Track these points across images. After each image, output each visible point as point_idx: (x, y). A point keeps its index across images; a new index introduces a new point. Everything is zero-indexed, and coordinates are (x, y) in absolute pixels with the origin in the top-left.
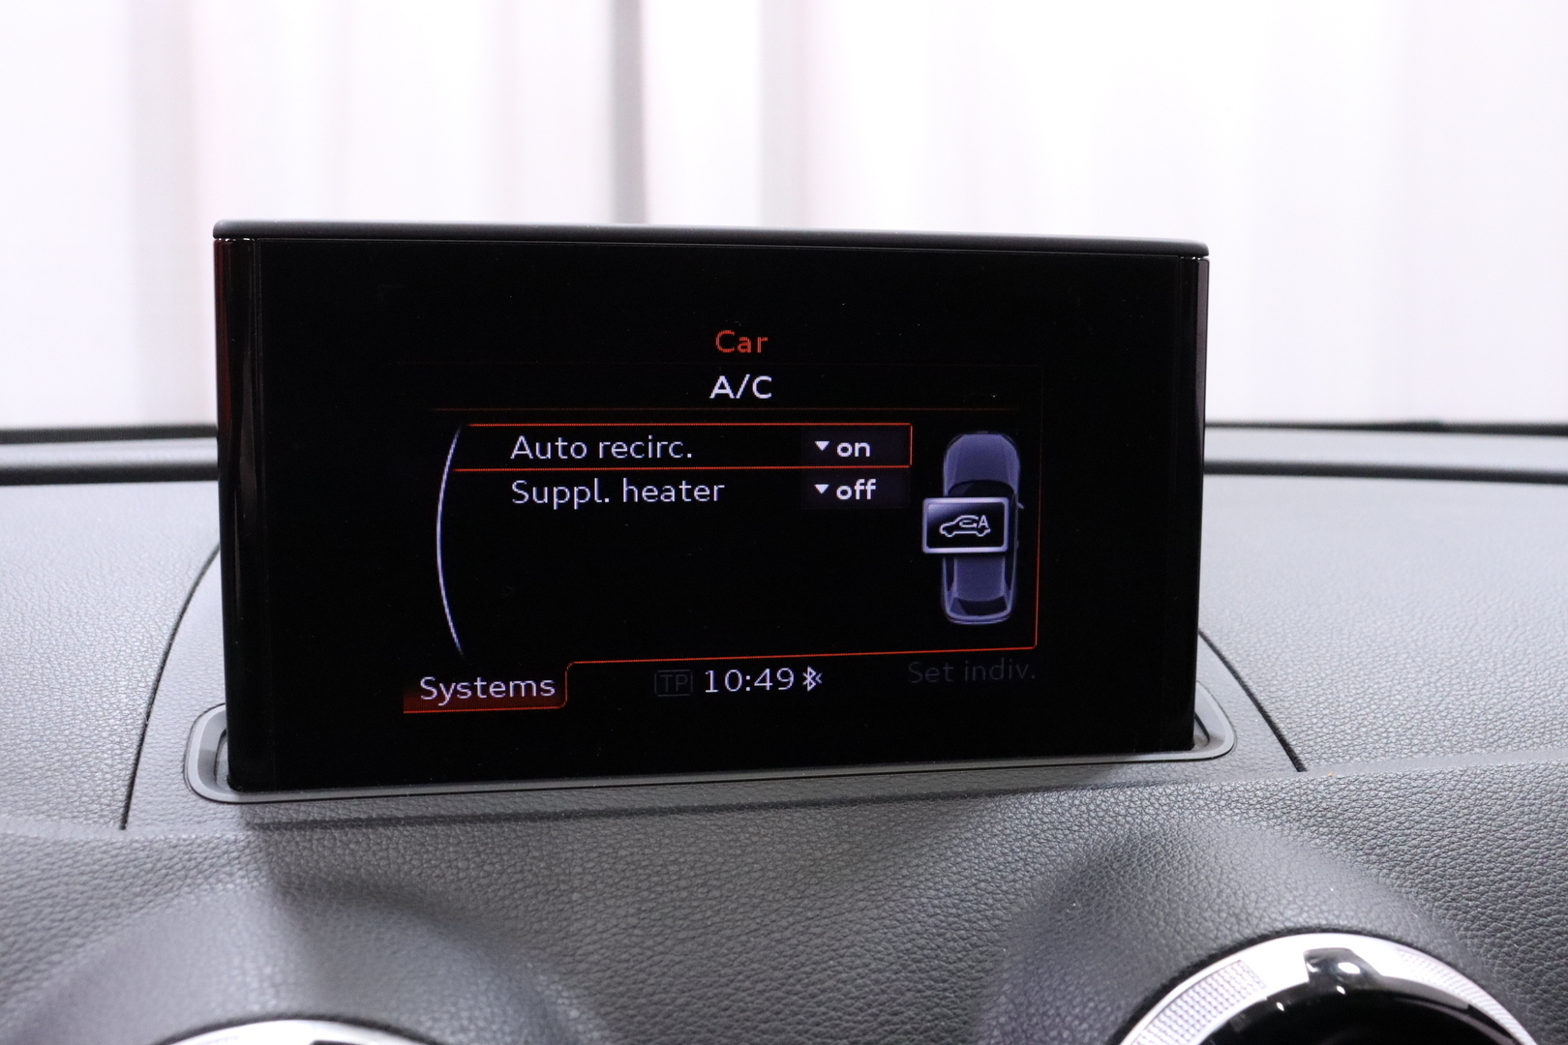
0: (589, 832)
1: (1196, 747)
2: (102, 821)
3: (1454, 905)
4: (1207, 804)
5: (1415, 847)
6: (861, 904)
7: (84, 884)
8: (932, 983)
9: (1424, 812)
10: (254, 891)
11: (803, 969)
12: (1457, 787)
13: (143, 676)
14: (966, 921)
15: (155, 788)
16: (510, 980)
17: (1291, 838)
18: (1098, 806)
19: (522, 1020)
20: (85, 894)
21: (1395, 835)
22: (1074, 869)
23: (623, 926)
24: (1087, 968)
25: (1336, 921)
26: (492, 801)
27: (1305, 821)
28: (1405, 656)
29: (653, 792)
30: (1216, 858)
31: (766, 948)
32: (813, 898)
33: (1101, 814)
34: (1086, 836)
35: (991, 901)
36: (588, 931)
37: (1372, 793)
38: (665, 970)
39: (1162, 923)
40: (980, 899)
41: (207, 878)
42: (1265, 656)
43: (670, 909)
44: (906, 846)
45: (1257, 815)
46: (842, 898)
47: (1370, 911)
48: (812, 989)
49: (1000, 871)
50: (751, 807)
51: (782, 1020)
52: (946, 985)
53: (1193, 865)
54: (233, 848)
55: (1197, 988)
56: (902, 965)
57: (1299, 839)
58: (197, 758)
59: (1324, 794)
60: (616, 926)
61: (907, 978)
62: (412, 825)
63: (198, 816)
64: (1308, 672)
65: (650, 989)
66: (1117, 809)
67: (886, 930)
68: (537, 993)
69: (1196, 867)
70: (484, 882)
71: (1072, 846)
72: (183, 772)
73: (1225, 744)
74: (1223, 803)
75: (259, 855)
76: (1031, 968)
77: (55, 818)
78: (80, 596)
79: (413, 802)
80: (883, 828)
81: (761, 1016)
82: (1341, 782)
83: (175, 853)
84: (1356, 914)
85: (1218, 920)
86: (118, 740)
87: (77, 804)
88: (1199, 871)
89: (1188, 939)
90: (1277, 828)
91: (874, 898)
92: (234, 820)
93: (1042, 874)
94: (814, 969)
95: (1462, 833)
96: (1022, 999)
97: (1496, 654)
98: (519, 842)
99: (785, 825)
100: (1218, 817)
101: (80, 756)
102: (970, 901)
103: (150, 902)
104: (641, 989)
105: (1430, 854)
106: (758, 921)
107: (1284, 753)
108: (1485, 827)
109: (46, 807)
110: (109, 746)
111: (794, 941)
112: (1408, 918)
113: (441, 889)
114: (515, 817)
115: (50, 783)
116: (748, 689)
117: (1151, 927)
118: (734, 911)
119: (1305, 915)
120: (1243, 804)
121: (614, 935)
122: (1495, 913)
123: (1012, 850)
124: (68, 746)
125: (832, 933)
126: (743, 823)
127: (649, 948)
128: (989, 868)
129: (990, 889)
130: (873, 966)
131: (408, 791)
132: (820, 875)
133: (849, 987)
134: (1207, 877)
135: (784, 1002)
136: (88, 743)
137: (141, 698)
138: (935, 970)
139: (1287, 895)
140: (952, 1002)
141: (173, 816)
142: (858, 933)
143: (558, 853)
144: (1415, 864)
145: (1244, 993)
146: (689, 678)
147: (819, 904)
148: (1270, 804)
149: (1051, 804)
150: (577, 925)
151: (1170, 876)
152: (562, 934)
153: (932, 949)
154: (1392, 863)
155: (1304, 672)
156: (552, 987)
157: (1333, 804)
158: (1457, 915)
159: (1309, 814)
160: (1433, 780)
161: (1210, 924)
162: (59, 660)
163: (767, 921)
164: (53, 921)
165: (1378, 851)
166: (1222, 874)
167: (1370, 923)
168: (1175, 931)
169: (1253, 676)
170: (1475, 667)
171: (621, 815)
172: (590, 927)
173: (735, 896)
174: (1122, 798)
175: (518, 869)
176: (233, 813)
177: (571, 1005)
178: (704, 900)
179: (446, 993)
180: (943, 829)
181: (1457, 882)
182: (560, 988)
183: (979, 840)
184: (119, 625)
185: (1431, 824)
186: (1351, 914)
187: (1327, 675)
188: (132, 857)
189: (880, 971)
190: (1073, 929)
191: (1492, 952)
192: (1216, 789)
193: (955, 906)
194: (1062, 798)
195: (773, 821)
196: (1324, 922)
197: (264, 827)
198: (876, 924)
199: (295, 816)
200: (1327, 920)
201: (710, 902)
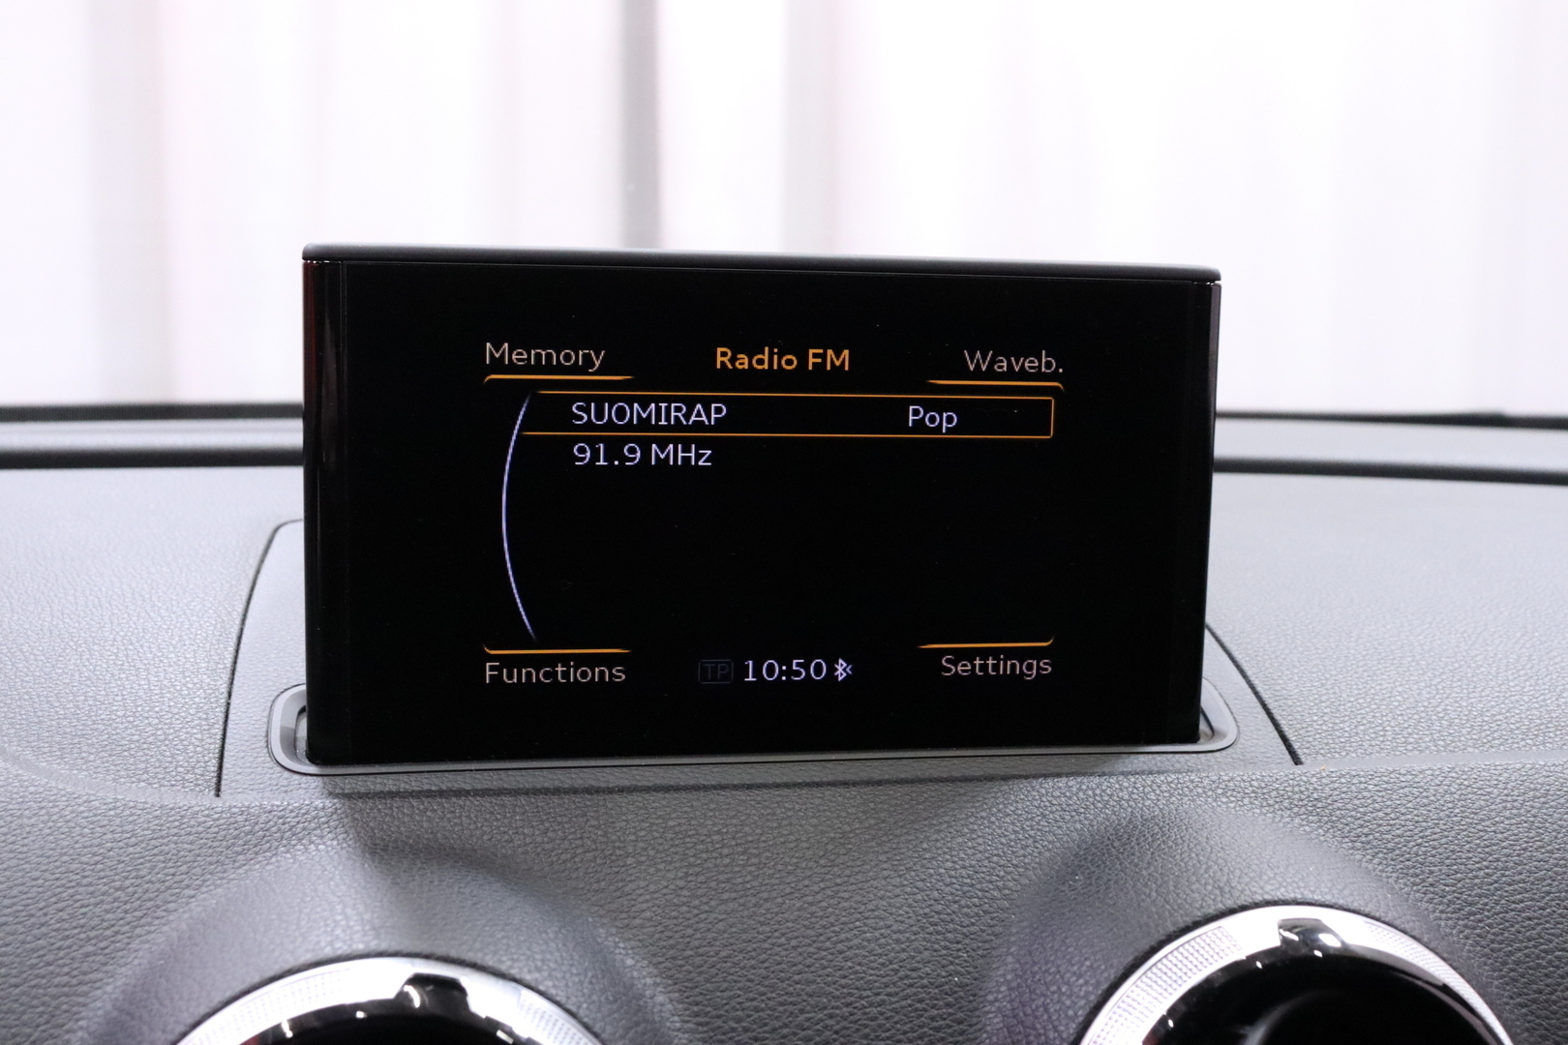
0: (641, 805)
1: (1201, 740)
2: (197, 789)
3: (1432, 889)
4: (1204, 792)
5: (1399, 836)
6: (886, 873)
7: (191, 843)
8: (947, 944)
9: (1410, 805)
10: (344, 852)
11: (832, 929)
12: (1444, 783)
13: (220, 659)
14: (980, 890)
15: (243, 761)
16: (574, 931)
17: (1281, 825)
18: (1104, 791)
19: (587, 964)
20: (193, 853)
21: (1380, 825)
22: (1079, 847)
23: (672, 887)
24: (1085, 932)
25: (1311, 896)
26: (550, 776)
27: (1296, 810)
28: (1410, 659)
29: (697, 771)
30: (1207, 838)
31: (799, 909)
32: (841, 866)
33: (1106, 798)
34: (1091, 817)
35: (1002, 873)
36: (641, 891)
37: (1362, 786)
38: (710, 926)
39: (1154, 894)
40: (992, 871)
41: (300, 840)
42: (1273, 656)
43: (714, 874)
44: (926, 822)
45: (1251, 803)
46: (868, 867)
47: (1344, 889)
48: (840, 946)
49: (1011, 847)
50: (787, 785)
51: (812, 972)
52: (960, 946)
53: (1186, 844)
54: (321, 814)
55: (1181, 949)
56: (920, 927)
57: (1289, 826)
58: (279, 734)
59: (1316, 786)
60: (667, 887)
61: (924, 939)
62: (483, 796)
63: (284, 786)
64: (1313, 673)
65: (697, 943)
66: (1120, 794)
67: (907, 897)
68: (598, 944)
69: (1188, 846)
70: (547, 846)
71: (1078, 826)
72: (267, 746)
73: (1228, 738)
74: (1220, 791)
75: (345, 820)
76: (1036, 932)
77: (155, 786)
78: (149, 581)
79: (478, 776)
80: (906, 806)
81: (794, 968)
82: (1333, 775)
83: (271, 817)
84: (1330, 891)
85: (1205, 892)
86: (205, 716)
87: (174, 773)
88: (1191, 850)
89: (1176, 907)
90: (1269, 815)
91: (895, 868)
92: (318, 790)
93: (1049, 850)
94: (842, 929)
95: (1444, 825)
96: (1028, 958)
97: (1501, 659)
98: (579, 812)
99: (817, 801)
100: (1215, 804)
101: (172, 731)
102: (983, 872)
103: (252, 859)
104: (689, 943)
105: (1413, 843)
106: (793, 885)
107: (1283, 748)
108: (1467, 820)
109: (145, 776)
110: (196, 722)
111: (824, 904)
112: (1380, 897)
113: (510, 852)
114: (574, 791)
115: (147, 755)
116: (784, 678)
117: (1144, 897)
118: (771, 876)
119: (1283, 890)
120: (1239, 792)
121: (665, 895)
122: (1470, 898)
123: (1023, 829)
124: (160, 722)
125: (859, 898)
126: (779, 799)
127: (695, 907)
128: (1001, 844)
129: (1002, 863)
130: (894, 928)
131: (474, 766)
132: (850, 846)
133: (873, 945)
134: (1197, 855)
135: (815, 956)
136: (178, 719)
137: (221, 678)
138: (949, 932)
139: (1269, 872)
140: (965, 961)
141: (262, 786)
142: (881, 898)
143: (613, 822)
144: (1397, 852)
145: (1222, 954)
146: (730, 667)
147: (847, 872)
148: (1264, 794)
149: (1060, 788)
150: (632, 886)
151: (1165, 854)
152: (618, 893)
153: (948, 914)
154: (1376, 850)
155: (1310, 672)
156: (610, 939)
157: (1324, 795)
158: (1434, 899)
159: (1301, 803)
160: (1421, 776)
161: (1197, 895)
162: (141, 643)
163: (800, 886)
164: (167, 875)
165: (1363, 839)
166: (1211, 852)
167: (1343, 898)
168: (1165, 900)
169: (1260, 675)
170: (1478, 671)
171: (669, 790)
172: (643, 888)
173: (772, 863)
174: (1126, 784)
175: (578, 836)
176: (316, 784)
177: (627, 954)
178: (744, 866)
179: (522, 938)
180: (961, 808)
181: (1436, 868)
182: (617, 940)
183: (993, 819)
184: (191, 610)
185: (1416, 815)
186: (1327, 890)
187: (1332, 675)
188: (232, 820)
189: (900, 932)
190: (1075, 899)
191: (1465, 933)
192: (1214, 778)
193: (969, 877)
194: (1071, 784)
195: (807, 798)
196: (1299, 896)
197: (348, 796)
198: (898, 891)
199: (372, 787)
200: (1302, 894)
201: (750, 868)
